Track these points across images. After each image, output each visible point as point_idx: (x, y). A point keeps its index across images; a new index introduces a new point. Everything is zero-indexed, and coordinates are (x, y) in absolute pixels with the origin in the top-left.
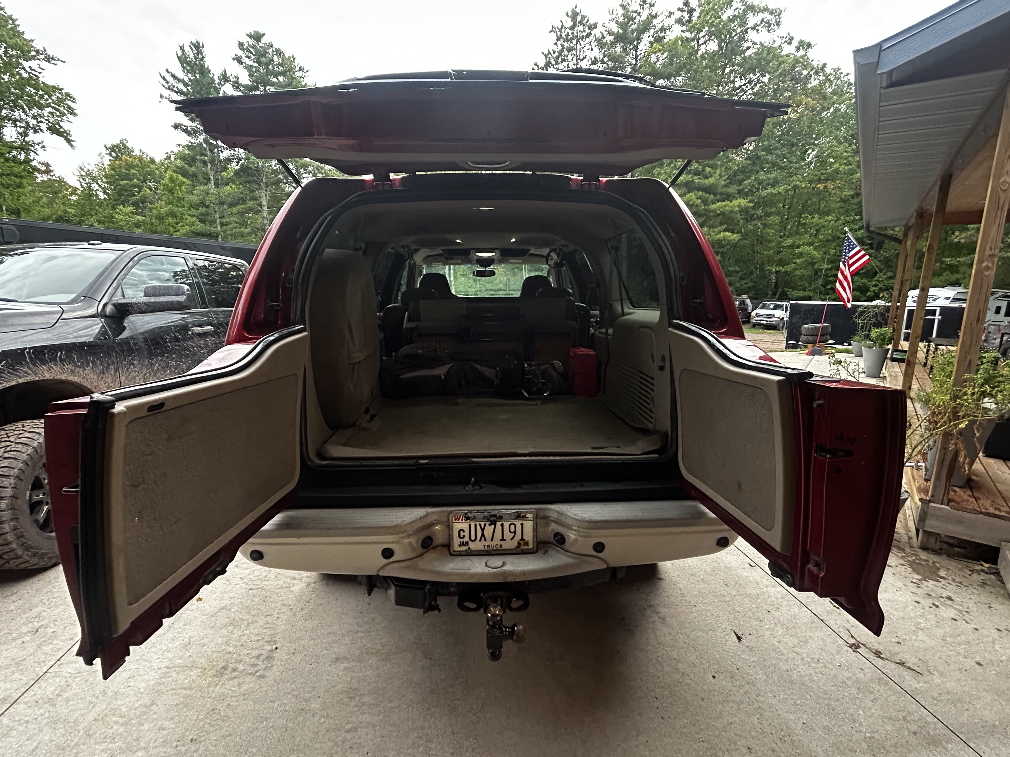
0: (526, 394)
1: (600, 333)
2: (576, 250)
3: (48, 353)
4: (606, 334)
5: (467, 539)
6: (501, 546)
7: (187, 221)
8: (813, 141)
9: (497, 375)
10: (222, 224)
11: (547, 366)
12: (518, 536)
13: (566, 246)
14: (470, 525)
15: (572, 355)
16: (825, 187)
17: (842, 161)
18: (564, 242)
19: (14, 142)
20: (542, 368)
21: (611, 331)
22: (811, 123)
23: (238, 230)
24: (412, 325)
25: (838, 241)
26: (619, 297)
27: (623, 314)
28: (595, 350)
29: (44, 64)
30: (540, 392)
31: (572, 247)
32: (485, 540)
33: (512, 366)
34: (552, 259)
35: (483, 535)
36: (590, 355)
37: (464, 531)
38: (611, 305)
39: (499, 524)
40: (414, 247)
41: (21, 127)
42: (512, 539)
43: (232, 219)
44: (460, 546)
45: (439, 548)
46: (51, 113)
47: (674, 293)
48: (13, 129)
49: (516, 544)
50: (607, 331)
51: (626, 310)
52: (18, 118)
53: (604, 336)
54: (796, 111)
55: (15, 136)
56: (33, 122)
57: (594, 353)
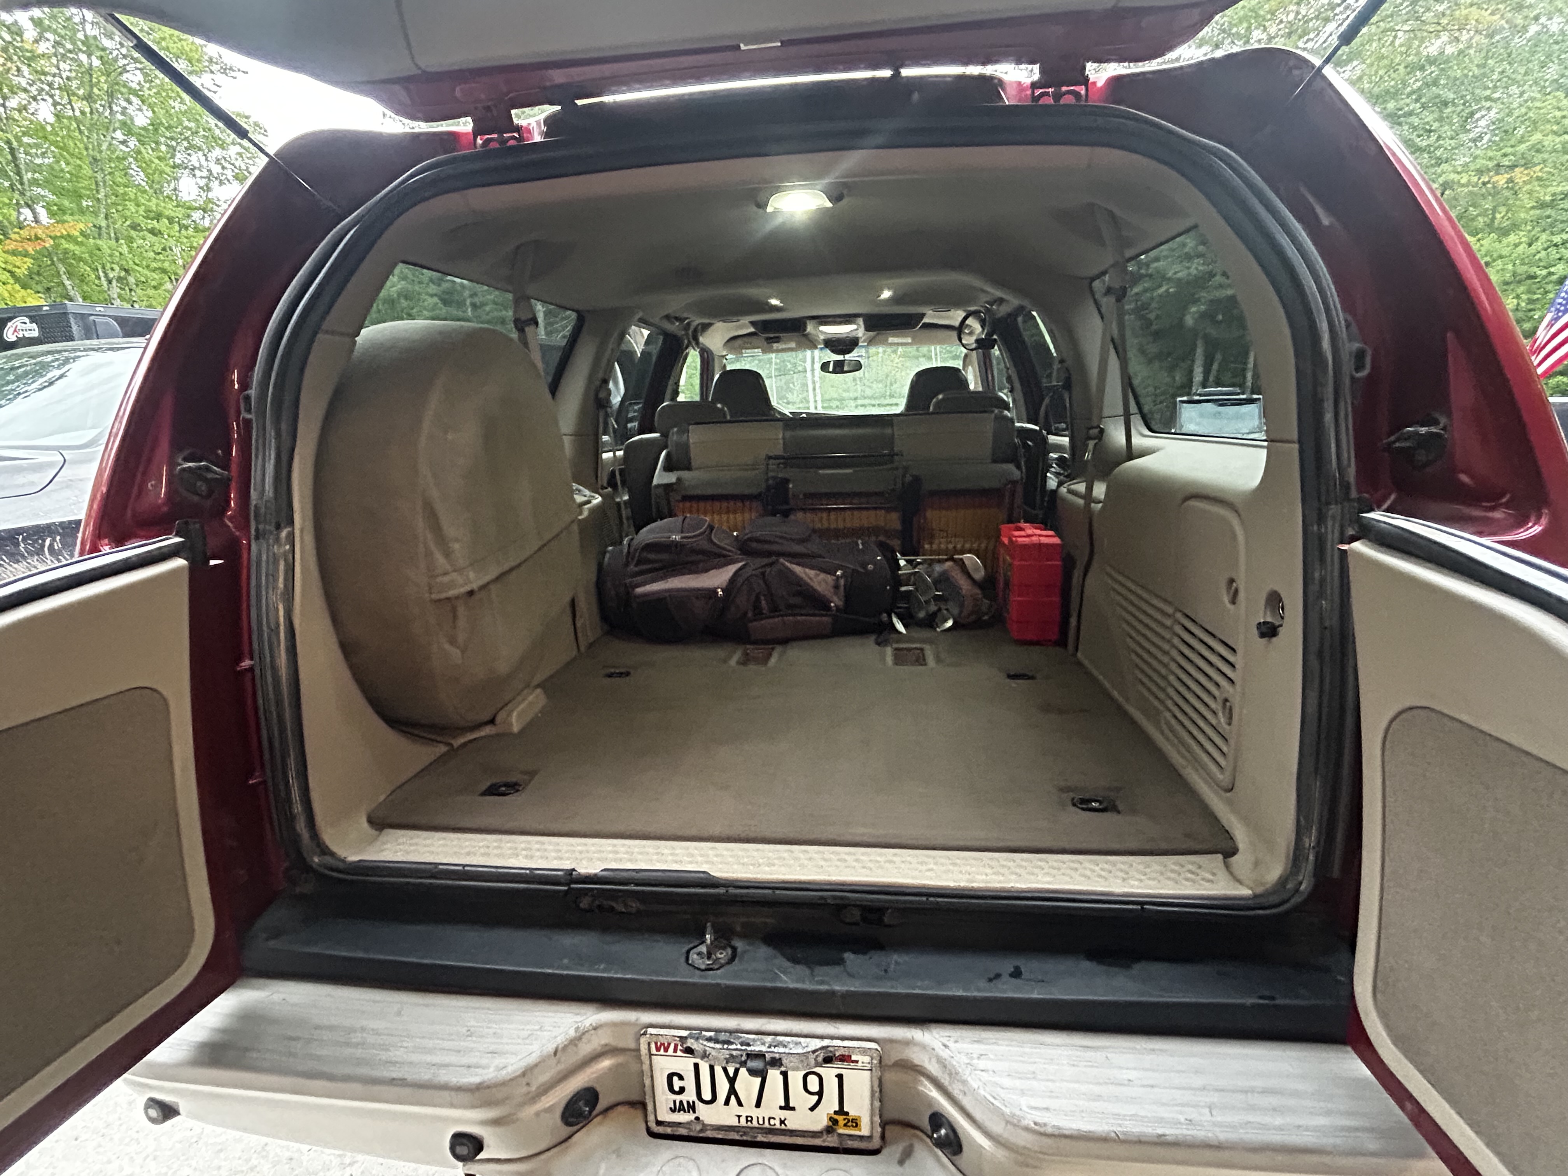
0: (900, 627)
1: (1070, 491)
2: (1021, 309)
3: (24, 539)
4: (1088, 496)
5: (690, 1096)
6: (782, 1122)
7: (426, 303)
8: (1488, 92)
9: (836, 587)
10: (474, 306)
11: (949, 564)
12: (830, 1103)
13: (1001, 301)
14: (696, 1066)
15: (1006, 541)
16: (1511, 180)
17: (1548, 126)
18: (999, 294)
19: (194, 200)
20: (938, 568)
21: (1100, 490)
22: (1486, 58)
23: (496, 314)
24: (671, 478)
25: (1529, 282)
26: (1120, 411)
27: (1131, 453)
28: (1059, 534)
29: (220, 78)
30: (931, 622)
31: (1014, 301)
32: (740, 1104)
33: (870, 567)
34: (971, 333)
35: (732, 1091)
36: (1047, 545)
37: (681, 1078)
38: (1102, 431)
39: (774, 1076)
40: (697, 321)
41: (202, 177)
42: (812, 1109)
43: (489, 297)
44: (673, 1110)
45: (620, 1109)
46: (240, 154)
47: (1329, 405)
48: (192, 181)
49: (824, 1122)
50: (1090, 488)
51: (1138, 441)
52: (197, 165)
53: (1081, 502)
54: (1457, 40)
55: (195, 191)
56: (216, 169)
57: (1056, 540)
